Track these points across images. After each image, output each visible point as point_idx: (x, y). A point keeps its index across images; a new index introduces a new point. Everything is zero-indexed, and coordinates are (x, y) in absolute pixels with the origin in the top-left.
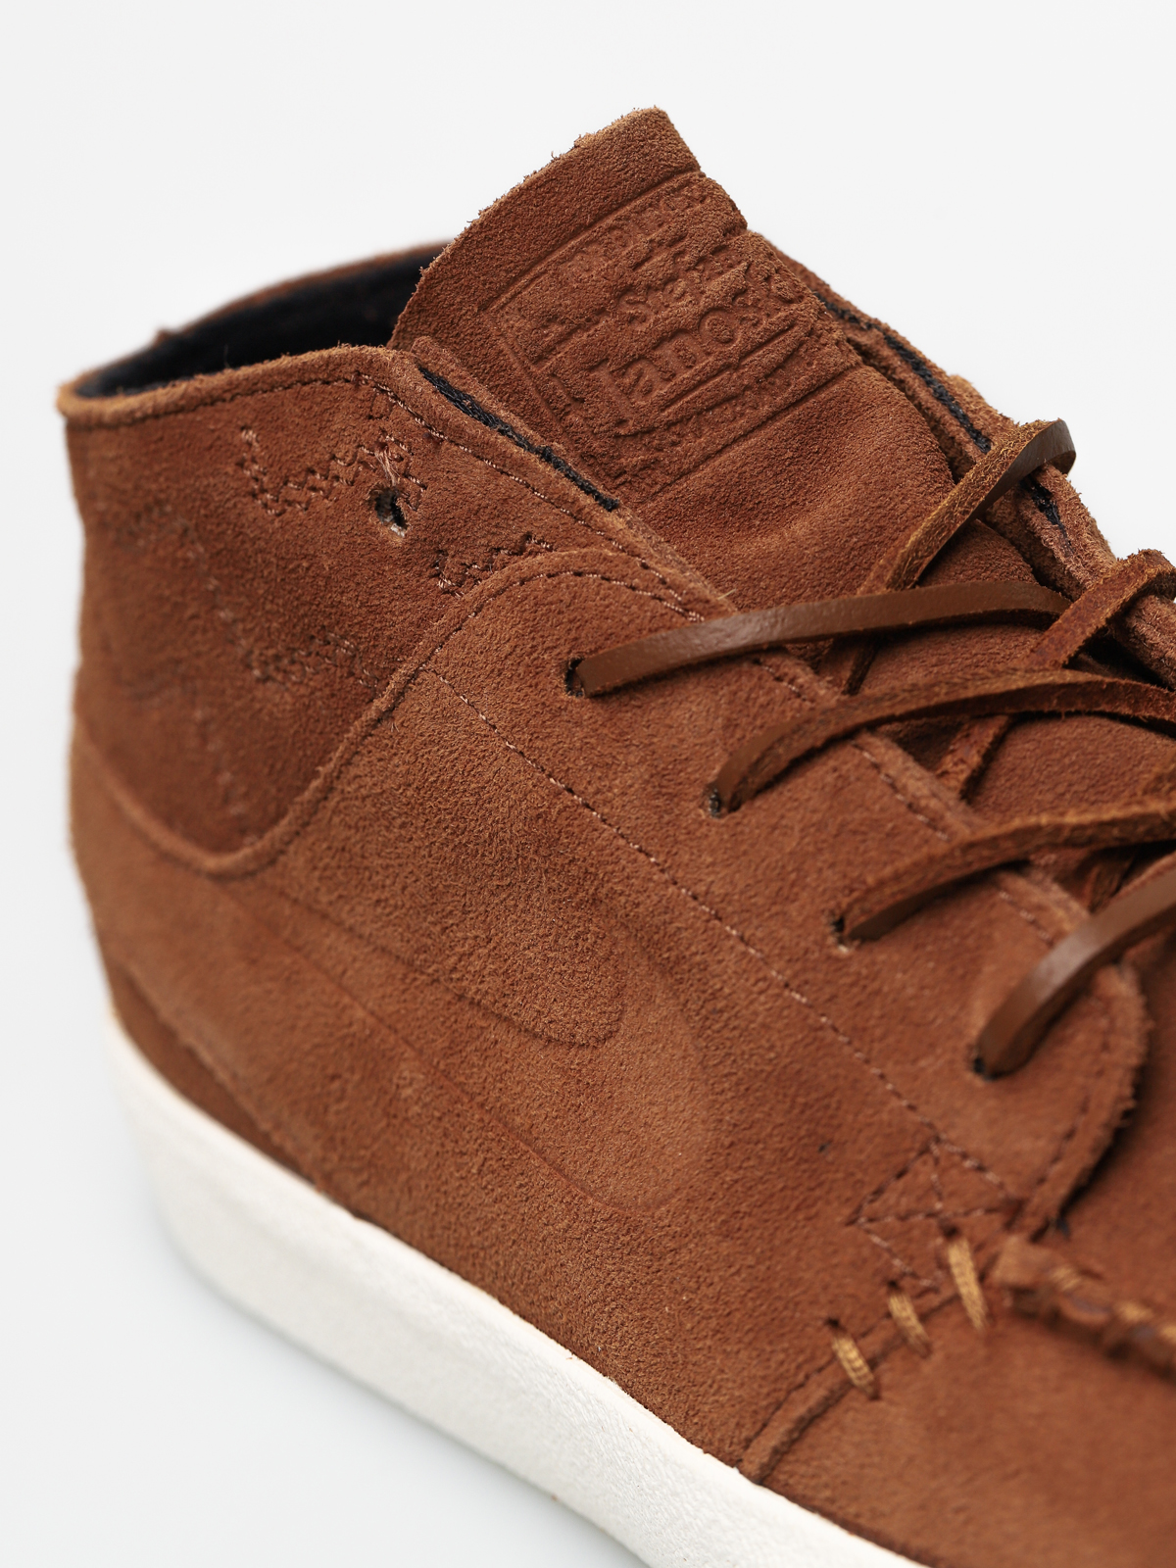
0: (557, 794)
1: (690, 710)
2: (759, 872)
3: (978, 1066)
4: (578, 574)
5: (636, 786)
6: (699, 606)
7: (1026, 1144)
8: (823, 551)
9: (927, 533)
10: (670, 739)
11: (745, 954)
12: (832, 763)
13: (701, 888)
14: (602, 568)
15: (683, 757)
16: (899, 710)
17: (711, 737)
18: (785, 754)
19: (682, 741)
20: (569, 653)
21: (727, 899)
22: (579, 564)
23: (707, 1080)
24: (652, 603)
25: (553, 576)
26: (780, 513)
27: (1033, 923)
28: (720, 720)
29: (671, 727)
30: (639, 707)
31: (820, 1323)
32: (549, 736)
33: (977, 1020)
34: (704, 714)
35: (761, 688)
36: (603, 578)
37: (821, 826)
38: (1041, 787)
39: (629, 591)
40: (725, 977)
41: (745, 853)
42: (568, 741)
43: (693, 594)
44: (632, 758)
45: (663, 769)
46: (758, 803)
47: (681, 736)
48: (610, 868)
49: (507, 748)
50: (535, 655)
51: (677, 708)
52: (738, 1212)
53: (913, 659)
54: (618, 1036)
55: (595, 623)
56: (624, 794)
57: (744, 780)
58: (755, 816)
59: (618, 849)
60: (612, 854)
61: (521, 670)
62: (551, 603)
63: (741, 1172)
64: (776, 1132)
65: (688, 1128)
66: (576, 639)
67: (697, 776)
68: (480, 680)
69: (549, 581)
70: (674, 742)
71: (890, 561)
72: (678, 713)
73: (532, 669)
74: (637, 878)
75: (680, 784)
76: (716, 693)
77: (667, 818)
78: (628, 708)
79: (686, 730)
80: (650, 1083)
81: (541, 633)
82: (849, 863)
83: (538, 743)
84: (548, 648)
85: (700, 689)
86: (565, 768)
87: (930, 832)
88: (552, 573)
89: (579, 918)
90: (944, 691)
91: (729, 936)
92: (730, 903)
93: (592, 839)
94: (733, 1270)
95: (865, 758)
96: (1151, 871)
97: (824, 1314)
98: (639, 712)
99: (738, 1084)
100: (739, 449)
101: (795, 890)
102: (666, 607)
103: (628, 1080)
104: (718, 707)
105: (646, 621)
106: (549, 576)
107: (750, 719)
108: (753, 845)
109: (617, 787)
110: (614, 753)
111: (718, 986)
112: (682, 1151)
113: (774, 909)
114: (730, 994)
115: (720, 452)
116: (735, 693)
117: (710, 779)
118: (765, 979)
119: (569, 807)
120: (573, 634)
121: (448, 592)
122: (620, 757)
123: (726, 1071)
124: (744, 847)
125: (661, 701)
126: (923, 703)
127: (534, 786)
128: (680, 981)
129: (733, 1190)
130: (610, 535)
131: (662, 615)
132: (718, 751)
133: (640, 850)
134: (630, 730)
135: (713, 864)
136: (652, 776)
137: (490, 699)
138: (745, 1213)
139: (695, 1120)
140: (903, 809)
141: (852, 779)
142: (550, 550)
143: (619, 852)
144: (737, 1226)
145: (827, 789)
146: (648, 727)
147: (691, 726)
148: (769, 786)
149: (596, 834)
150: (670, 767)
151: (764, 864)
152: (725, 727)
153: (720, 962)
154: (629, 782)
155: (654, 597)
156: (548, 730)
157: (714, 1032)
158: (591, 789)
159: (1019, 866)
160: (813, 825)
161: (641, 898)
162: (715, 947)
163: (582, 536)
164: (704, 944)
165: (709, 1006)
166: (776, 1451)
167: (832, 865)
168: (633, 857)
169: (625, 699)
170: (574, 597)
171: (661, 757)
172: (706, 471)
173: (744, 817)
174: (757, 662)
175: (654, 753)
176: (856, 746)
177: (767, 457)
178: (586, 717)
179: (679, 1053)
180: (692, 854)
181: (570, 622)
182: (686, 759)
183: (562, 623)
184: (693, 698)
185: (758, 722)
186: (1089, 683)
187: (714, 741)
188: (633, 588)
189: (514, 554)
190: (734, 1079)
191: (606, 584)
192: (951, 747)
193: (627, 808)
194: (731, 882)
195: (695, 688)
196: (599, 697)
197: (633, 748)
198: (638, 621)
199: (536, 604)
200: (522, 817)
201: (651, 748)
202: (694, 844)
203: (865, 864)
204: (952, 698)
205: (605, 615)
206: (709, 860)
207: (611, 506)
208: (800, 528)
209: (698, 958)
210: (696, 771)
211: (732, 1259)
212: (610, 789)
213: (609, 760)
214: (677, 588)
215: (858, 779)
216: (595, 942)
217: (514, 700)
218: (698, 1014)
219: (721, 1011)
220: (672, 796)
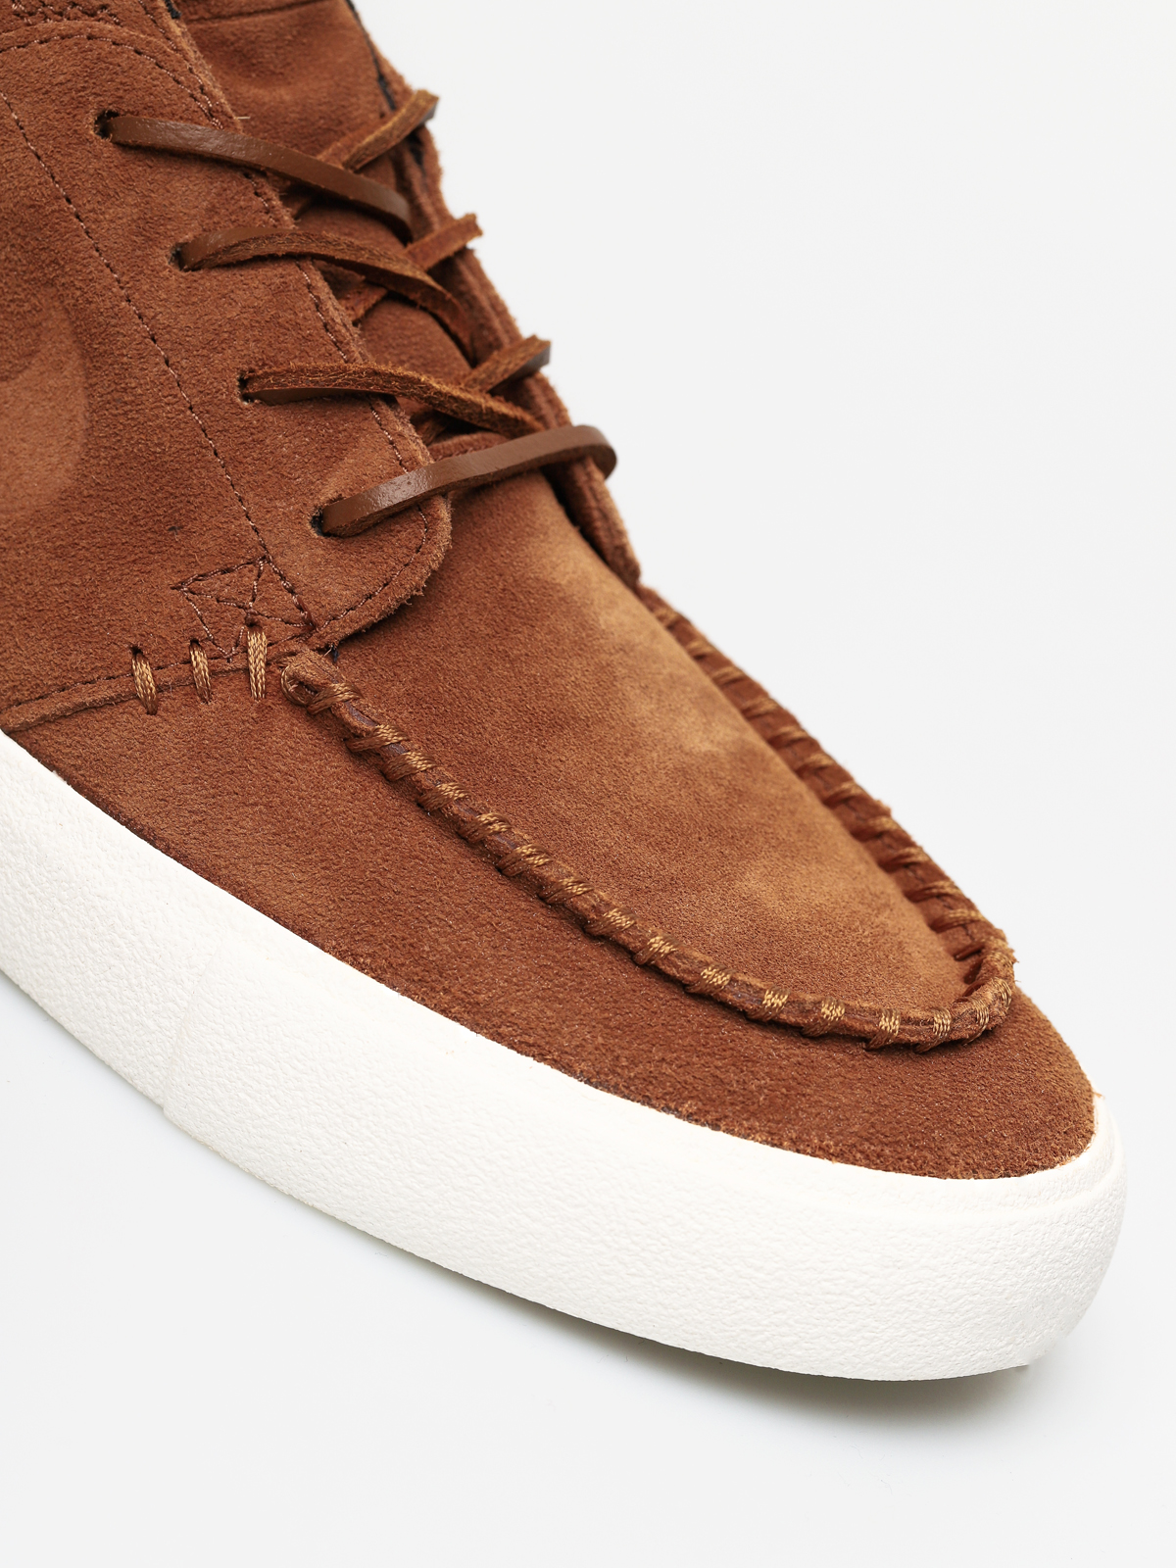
0: (57, 198)
1: (187, 186)
2: (200, 322)
3: (319, 522)
4: (138, 52)
5: (125, 220)
6: (224, 118)
7: (335, 589)
8: (301, 120)
9: (377, 140)
10: (164, 200)
11: (165, 372)
12: (280, 270)
13: (150, 313)
14: (160, 57)
15: (169, 216)
16: (339, 256)
17: (193, 212)
18: (253, 250)
19: (172, 204)
20: (110, 104)
21: (168, 329)
22: (144, 46)
23: (86, 444)
24: (189, 99)
25: (118, 45)
26: (270, 77)
27: (391, 443)
28: (205, 204)
29: (168, 191)
30: (151, 167)
31: (126, 646)
32: (70, 155)
33: (329, 492)
34: (197, 193)
35: (244, 195)
36: (157, 64)
37: (257, 310)
38: (391, 350)
39: (174, 83)
40: (142, 382)
41: (194, 303)
42: (84, 166)
43: (222, 107)
44: (129, 199)
45: (150, 218)
46: (214, 273)
47: (173, 201)
48: (78, 267)
49: (28, 148)
50: (82, 94)
51: (179, 181)
52: (78, 544)
53: (334, 224)
54: (12, 383)
55: (140, 93)
56: (112, 221)
57: (216, 254)
58: (211, 281)
59: (91, 257)
60: (84, 259)
61: (66, 99)
62: (111, 64)
63: (91, 518)
64: (134, 502)
65: (51, 470)
66: (121, 97)
67: (173, 233)
68: (26, 90)
69: (113, 47)
70: (166, 203)
71: (349, 147)
72: (178, 184)
73: (75, 103)
74: (100, 284)
75: (158, 233)
76: (211, 183)
77: (139, 253)
78: (141, 163)
79: (179, 198)
80: (28, 426)
81: (94, 81)
82: (270, 345)
83: (58, 156)
84: (95, 94)
85: (201, 175)
86: (74, 183)
87: (334, 349)
88: (117, 42)
89: (24, 290)
90: (367, 256)
91: (157, 354)
92: (168, 332)
93: (72, 242)
94: (56, 581)
95: (303, 277)
96: (456, 440)
97: (133, 641)
98: (149, 170)
99: (113, 458)
100: (261, 18)
101: (224, 346)
102: (199, 107)
103: (7, 416)
104: (209, 193)
105: (181, 110)
106: (114, 43)
107: (227, 213)
108: (202, 301)
109: (110, 214)
110: (118, 190)
111: (133, 385)
112: (38, 483)
113: (205, 352)
114: (140, 395)
115: (249, 14)
116: (225, 190)
117: (181, 241)
118: (175, 396)
119: (64, 211)
120: (120, 93)
121: (18, 15)
122: (121, 195)
123: (108, 444)
124: (195, 299)
125: (169, 170)
126: (353, 258)
127: (39, 184)
128: (98, 369)
129: (78, 527)
130: (170, 36)
131: (194, 111)
132: (195, 224)
133: (108, 265)
134: (136, 180)
135: (166, 300)
136: (139, 219)
137: (28, 108)
138: (84, 547)
139: (60, 466)
140: (320, 325)
141: (291, 288)
142: (118, 24)
143: (92, 260)
144: (73, 554)
145: (273, 287)
146: (151, 184)
147: (183, 198)
148: (228, 266)
149: (78, 239)
150: (156, 218)
151: (206, 318)
152: (207, 210)
153: (142, 369)
154: (120, 215)
155: (192, 96)
156: (71, 151)
157: (110, 414)
158: (88, 207)
159: (390, 400)
160: (254, 307)
161: (96, 299)
162: (143, 358)
163: (147, 27)
164: (135, 352)
165: (116, 395)
166: (44, 718)
167: (257, 341)
168: (100, 268)
169: (141, 156)
170: (131, 68)
171: (152, 209)
172: (236, 22)
173: (202, 278)
174: (247, 176)
175: (148, 203)
176: (299, 266)
177: (277, 33)
178: (105, 155)
179: (66, 416)
180: (153, 286)
181: (121, 83)
182: (170, 219)
183: (114, 81)
184: (193, 179)
185: (233, 218)
186: (440, 292)
187: (195, 216)
188: (178, 82)
189: (86, 13)
190: (114, 453)
191: (158, 70)
192: (349, 296)
193: (110, 232)
194: (175, 319)
195: (198, 172)
196: (123, 146)
197: (133, 193)
198: (174, 107)
199: (98, 59)
200: (15, 200)
201: (148, 199)
202: (156, 280)
203: (280, 350)
204: (370, 262)
205: (152, 91)
206: (164, 296)
207: (175, 17)
208: (284, 94)
209: (125, 359)
210: (173, 230)
211: (58, 574)
212: (103, 213)
213: (112, 193)
214: (212, 97)
215: (295, 290)
216: (30, 312)
217: (50, 117)
218: (101, 396)
219: (126, 403)
220: (149, 239)
